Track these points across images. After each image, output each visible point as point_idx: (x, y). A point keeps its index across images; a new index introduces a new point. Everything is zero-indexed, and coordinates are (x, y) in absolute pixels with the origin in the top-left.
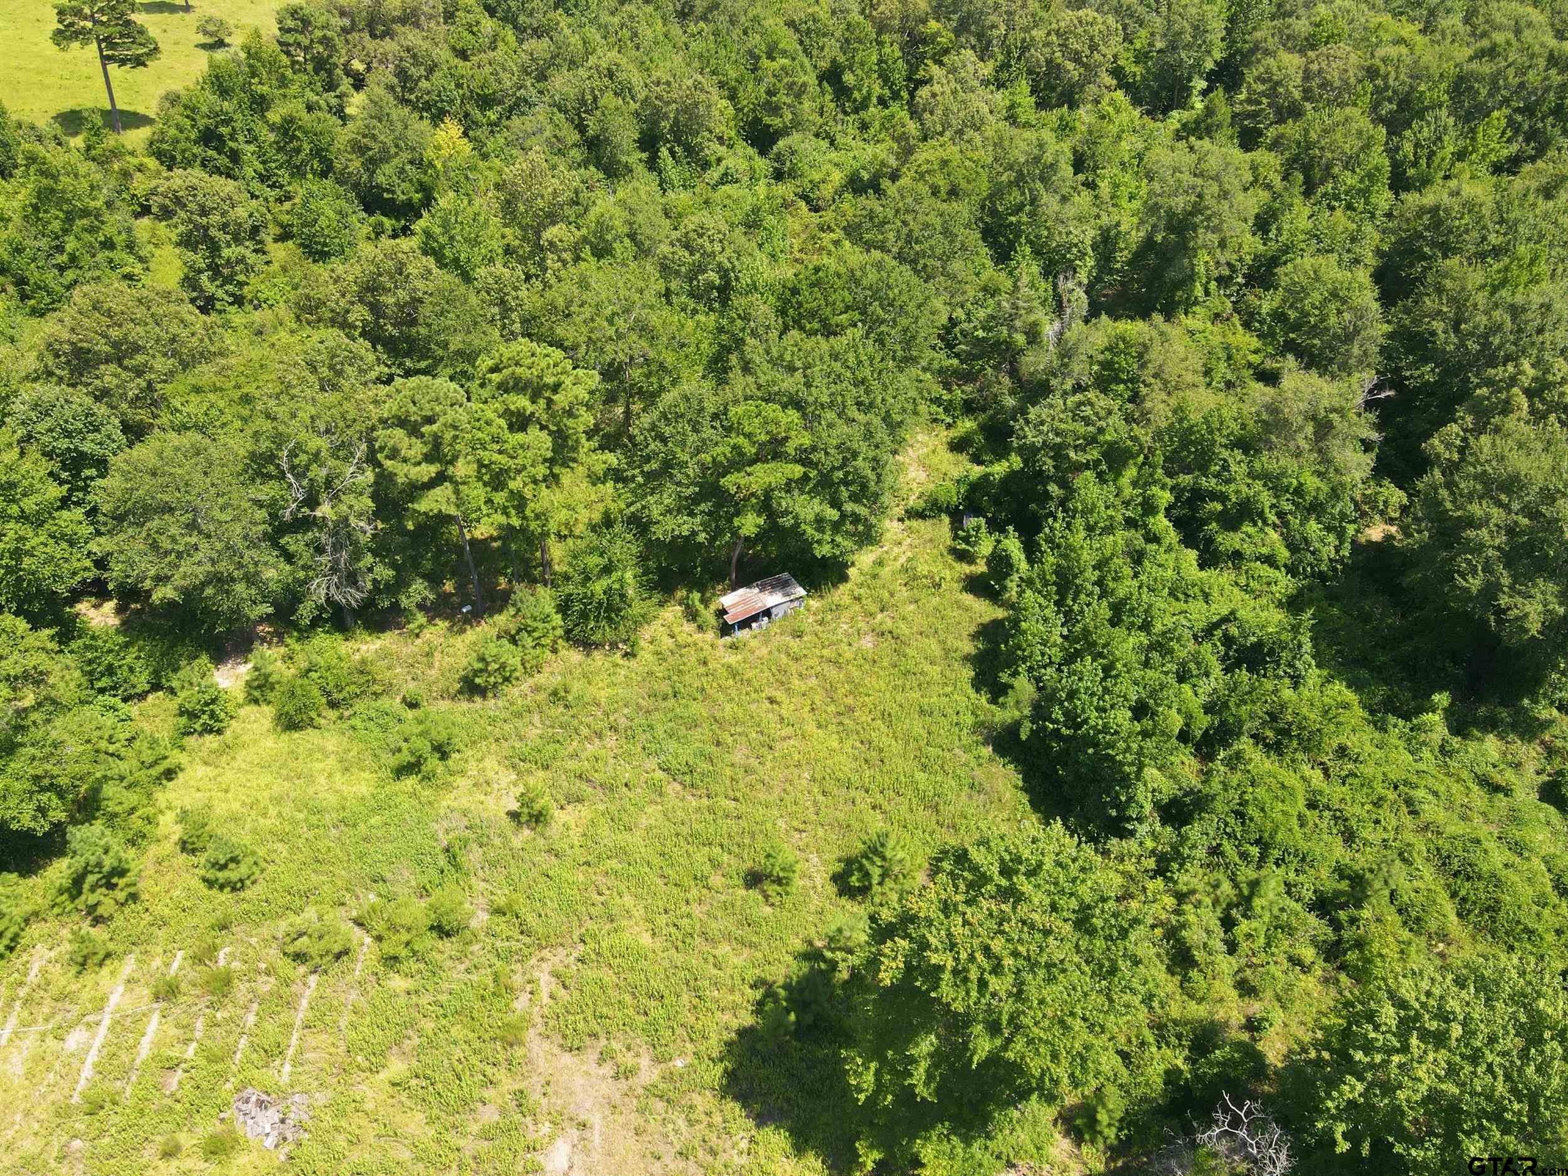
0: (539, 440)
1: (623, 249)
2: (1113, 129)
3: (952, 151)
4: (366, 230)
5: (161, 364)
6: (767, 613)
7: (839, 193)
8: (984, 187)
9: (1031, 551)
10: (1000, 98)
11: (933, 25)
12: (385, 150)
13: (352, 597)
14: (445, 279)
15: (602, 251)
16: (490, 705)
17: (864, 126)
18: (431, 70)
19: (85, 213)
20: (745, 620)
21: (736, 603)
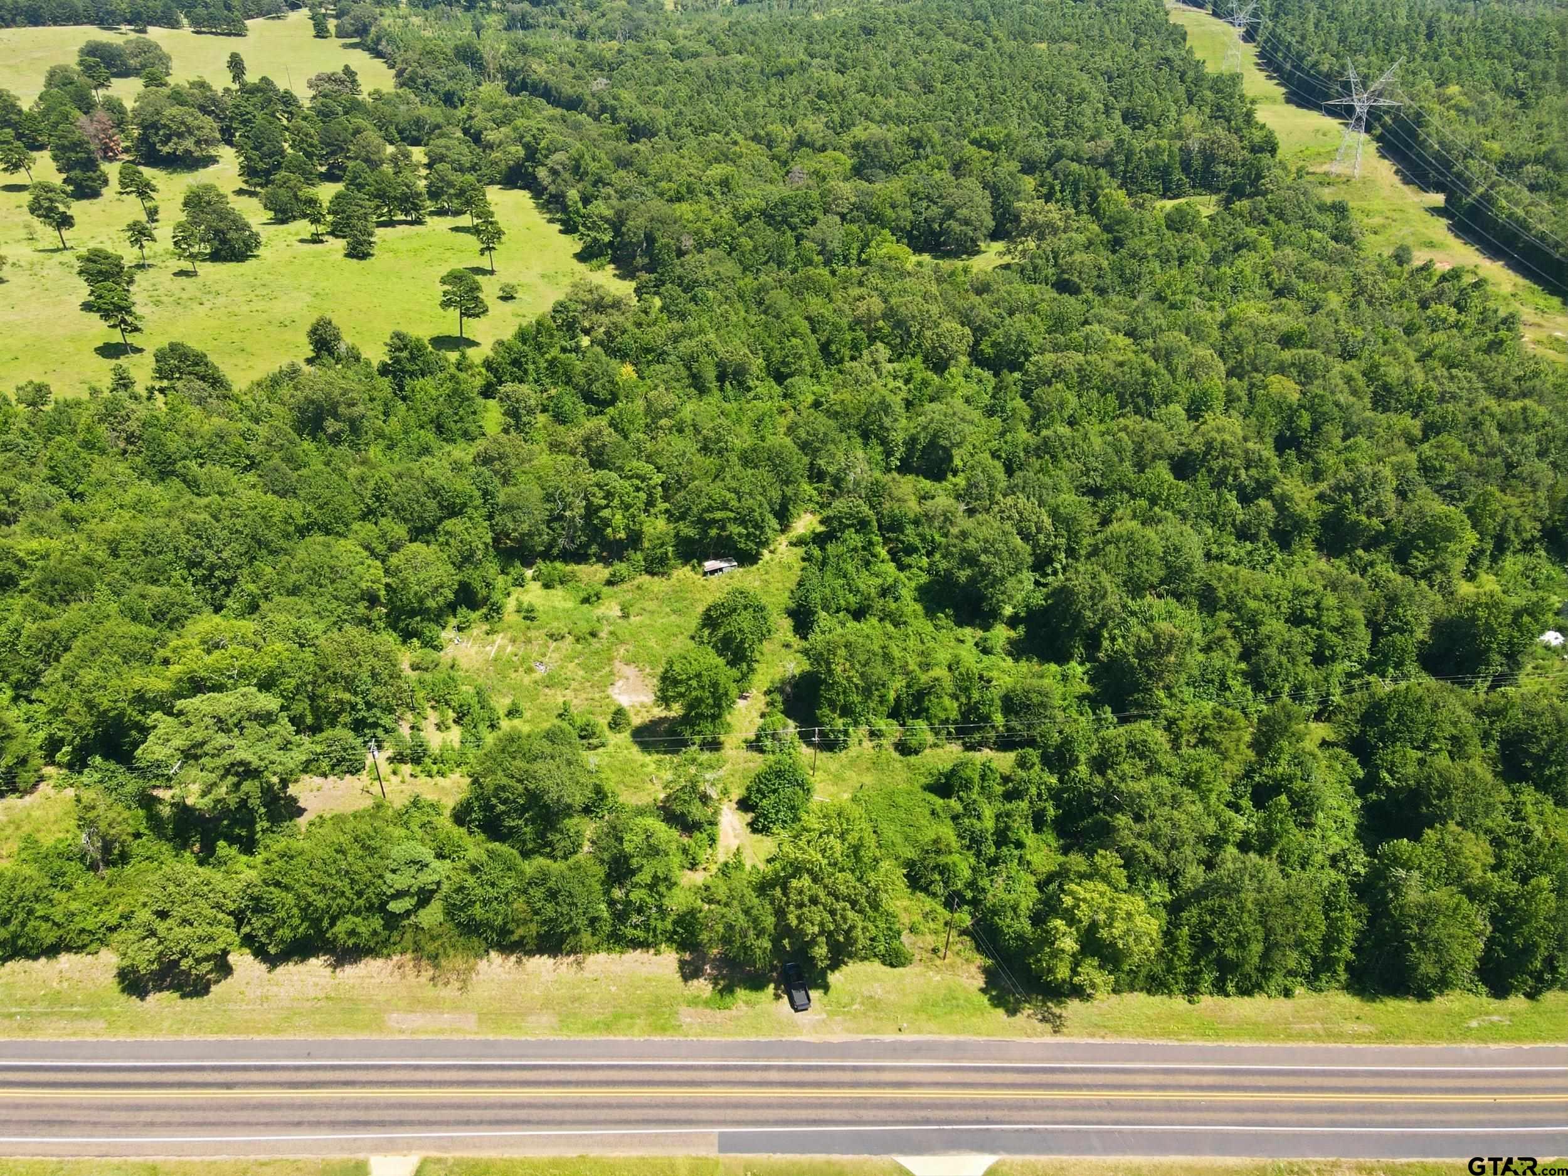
0: (643, 496)
1: (689, 431)
4: (583, 410)
5: (514, 462)
6: (721, 569)
10: (906, 365)
11: (881, 323)
12: (597, 375)
13: (572, 547)
14: (616, 437)
15: (680, 431)
16: (615, 588)
19: (468, 399)
20: (713, 572)
21: (710, 565)
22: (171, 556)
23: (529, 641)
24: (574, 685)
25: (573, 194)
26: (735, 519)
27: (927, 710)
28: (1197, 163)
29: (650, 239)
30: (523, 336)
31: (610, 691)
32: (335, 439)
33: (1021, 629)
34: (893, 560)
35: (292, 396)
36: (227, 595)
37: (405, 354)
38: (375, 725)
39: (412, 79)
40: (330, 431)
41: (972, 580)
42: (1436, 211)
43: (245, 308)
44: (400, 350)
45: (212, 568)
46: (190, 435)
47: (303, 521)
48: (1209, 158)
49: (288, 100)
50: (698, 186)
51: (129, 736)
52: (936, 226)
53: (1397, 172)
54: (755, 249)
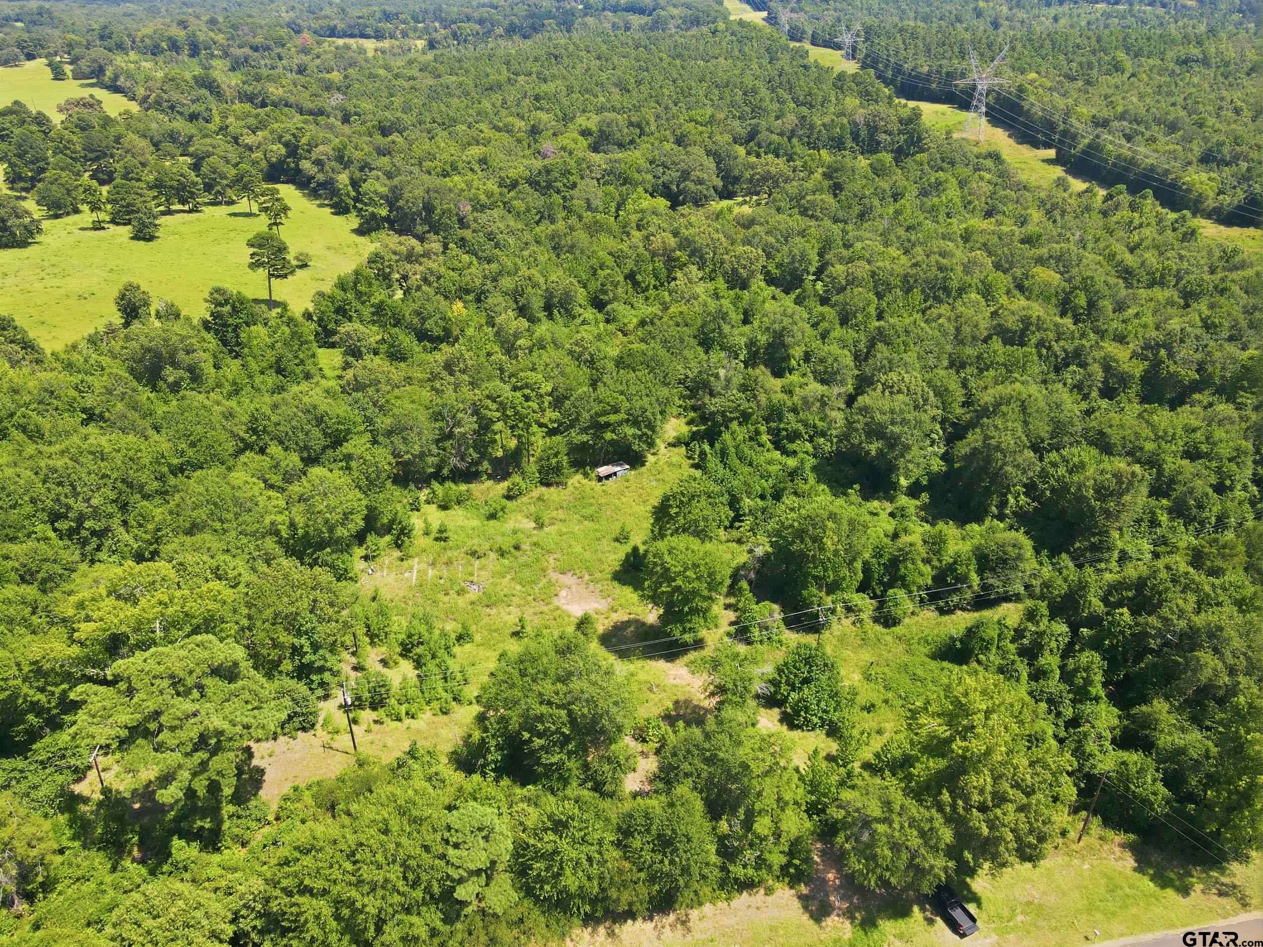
2: (761, 298)
3: (684, 308)
4: (420, 348)
6: (615, 474)
7: (636, 327)
8: (699, 322)
9: (712, 445)
10: (710, 286)
11: (678, 253)
12: (429, 314)
13: (462, 466)
16: (517, 502)
17: (647, 299)
18: (439, 278)
20: (608, 477)
21: (603, 470)
22: (28, 509)
23: (448, 563)
24: (516, 600)
25: (343, 179)
26: (627, 421)
27: (903, 578)
28: (864, 133)
29: (429, 208)
30: (342, 285)
31: (556, 602)
32: (175, 387)
33: (925, 497)
34: (777, 448)
35: (123, 348)
36: (98, 549)
37: (228, 308)
38: (321, 670)
39: (158, 103)
40: (171, 379)
41: (880, 452)
42: (1049, 161)
43: (38, 286)
44: (221, 305)
45: (81, 519)
46: (16, 392)
47: (176, 462)
48: (873, 129)
49: (41, 120)
50: (460, 165)
51: (23, 722)
52: (674, 188)
53: (1010, 136)
54: (528, 210)
